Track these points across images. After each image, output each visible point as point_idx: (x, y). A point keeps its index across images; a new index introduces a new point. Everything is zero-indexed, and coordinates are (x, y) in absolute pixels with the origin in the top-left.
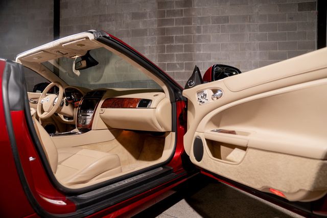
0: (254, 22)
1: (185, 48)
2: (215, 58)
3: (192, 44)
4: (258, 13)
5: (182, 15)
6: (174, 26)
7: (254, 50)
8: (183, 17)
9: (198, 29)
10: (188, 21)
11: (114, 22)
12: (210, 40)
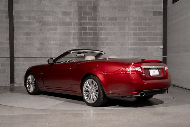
0: (130, 20)
1: (93, 34)
2: (110, 40)
3: (97, 32)
4: (133, 15)
5: (92, 15)
6: (87, 21)
7: (130, 36)
9: (101, 24)
10: (95, 19)
11: (51, 16)
12: (107, 30)
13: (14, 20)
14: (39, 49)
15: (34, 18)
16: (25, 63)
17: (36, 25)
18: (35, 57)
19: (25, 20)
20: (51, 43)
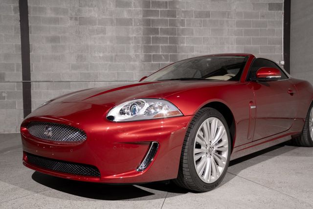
0: (231, 18)
1: (170, 40)
2: (198, 51)
3: (176, 36)
4: (235, 10)
5: (167, 8)
6: (159, 18)
7: (232, 44)
8: (168, 9)
9: (182, 23)
10: (173, 14)
11: (96, 8)
12: (193, 34)
13: (29, 15)
14: (74, 67)
15: (65, 12)
16: (50, 91)
17: (70, 23)
18: (68, 80)
19: (50, 14)
20: (97, 55)
